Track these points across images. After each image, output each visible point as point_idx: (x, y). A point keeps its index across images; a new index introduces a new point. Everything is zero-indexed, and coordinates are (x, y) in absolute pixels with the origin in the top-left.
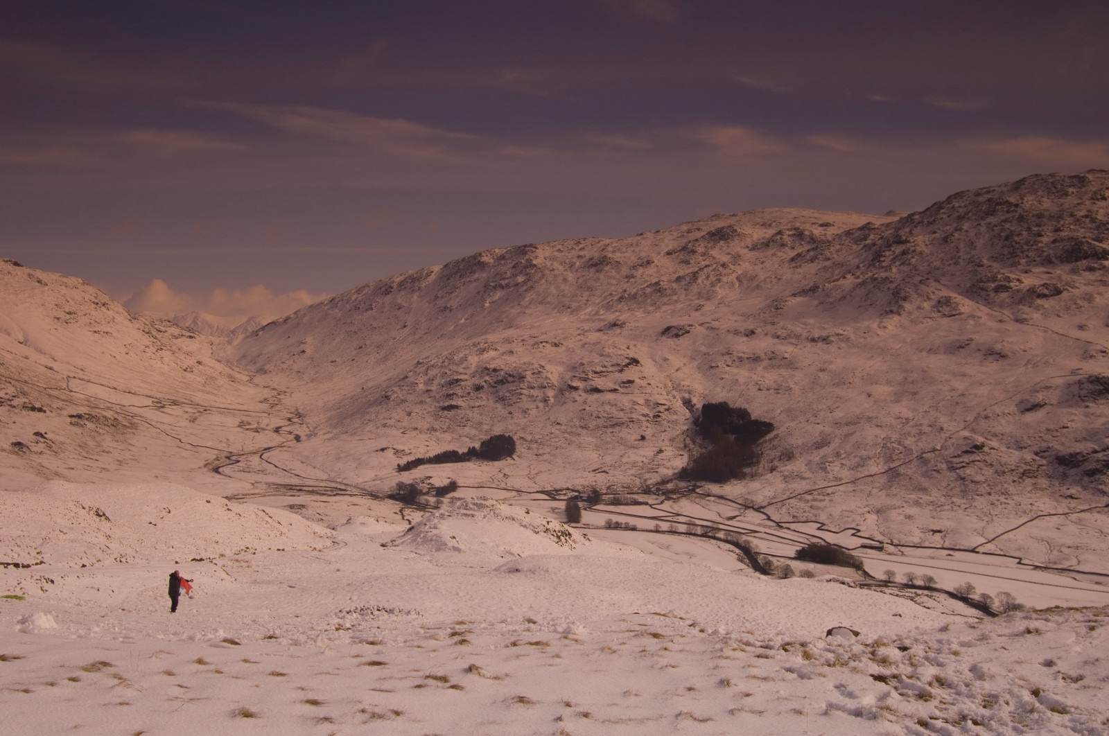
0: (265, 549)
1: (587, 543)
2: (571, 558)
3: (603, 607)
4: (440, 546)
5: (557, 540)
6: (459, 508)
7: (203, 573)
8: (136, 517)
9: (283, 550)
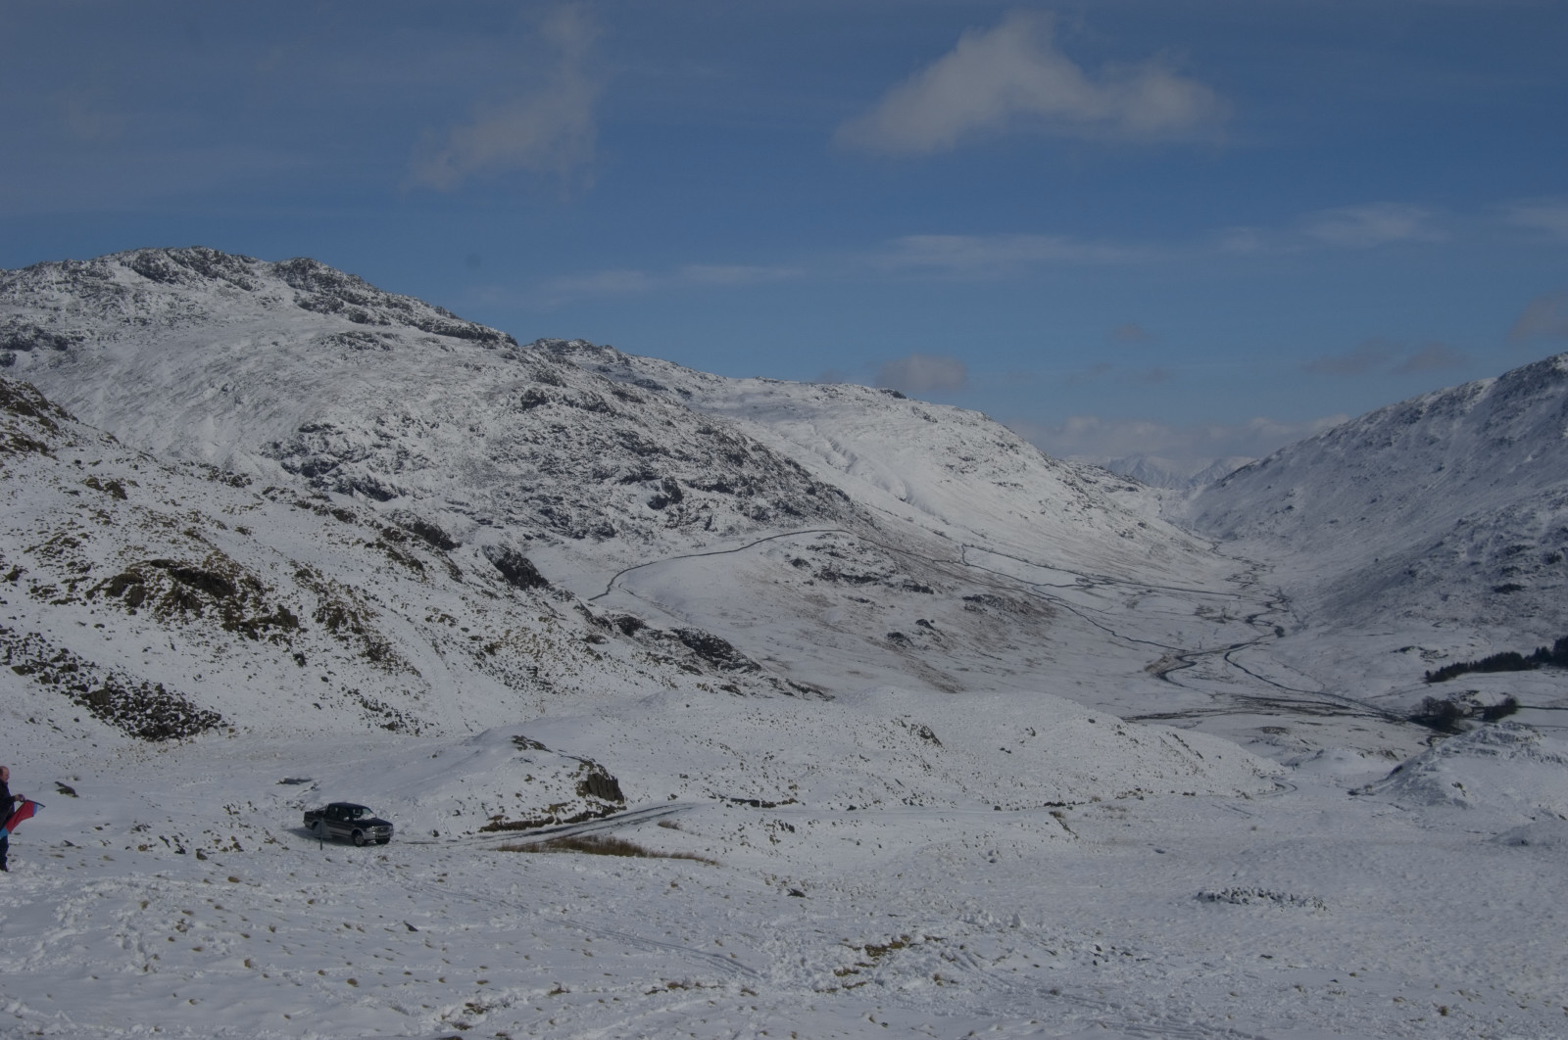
0: (1166, 792)
4: (1435, 796)
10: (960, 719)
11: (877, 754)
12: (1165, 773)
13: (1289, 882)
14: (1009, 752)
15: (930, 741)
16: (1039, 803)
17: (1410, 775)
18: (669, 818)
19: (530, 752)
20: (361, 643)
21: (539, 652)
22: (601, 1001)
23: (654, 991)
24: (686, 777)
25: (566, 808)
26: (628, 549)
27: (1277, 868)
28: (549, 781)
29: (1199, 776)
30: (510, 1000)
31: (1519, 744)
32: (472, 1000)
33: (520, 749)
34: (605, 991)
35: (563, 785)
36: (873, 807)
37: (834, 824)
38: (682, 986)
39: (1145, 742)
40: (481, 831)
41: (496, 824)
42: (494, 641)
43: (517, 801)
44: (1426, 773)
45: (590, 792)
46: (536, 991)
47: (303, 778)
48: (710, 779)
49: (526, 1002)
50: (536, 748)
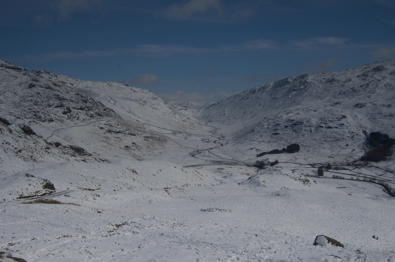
1: (315, 184)
4: (258, 184)
5: (303, 183)
6: (267, 171)
8: (149, 173)
10: (142, 167)
11: (121, 177)
12: (193, 180)
13: (223, 206)
14: (155, 175)
15: (135, 173)
16: (162, 188)
17: (252, 179)
18: (67, 194)
19: (30, 178)
21: (33, 152)
22: (45, 241)
23: (59, 238)
24: (72, 183)
25: (40, 192)
26: (57, 125)
27: (220, 203)
28: (35, 185)
29: (202, 180)
30: (20, 242)
31: (278, 171)
32: (10, 242)
33: (27, 177)
34: (46, 238)
35: (39, 186)
36: (120, 189)
37: (110, 194)
38: (67, 236)
39: (189, 172)
40: (17, 199)
41: (21, 197)
42: (21, 149)
43: (27, 191)
44: (256, 179)
45: (46, 188)
46: (28, 239)
48: (78, 184)
49: (25, 242)
50: (32, 177)
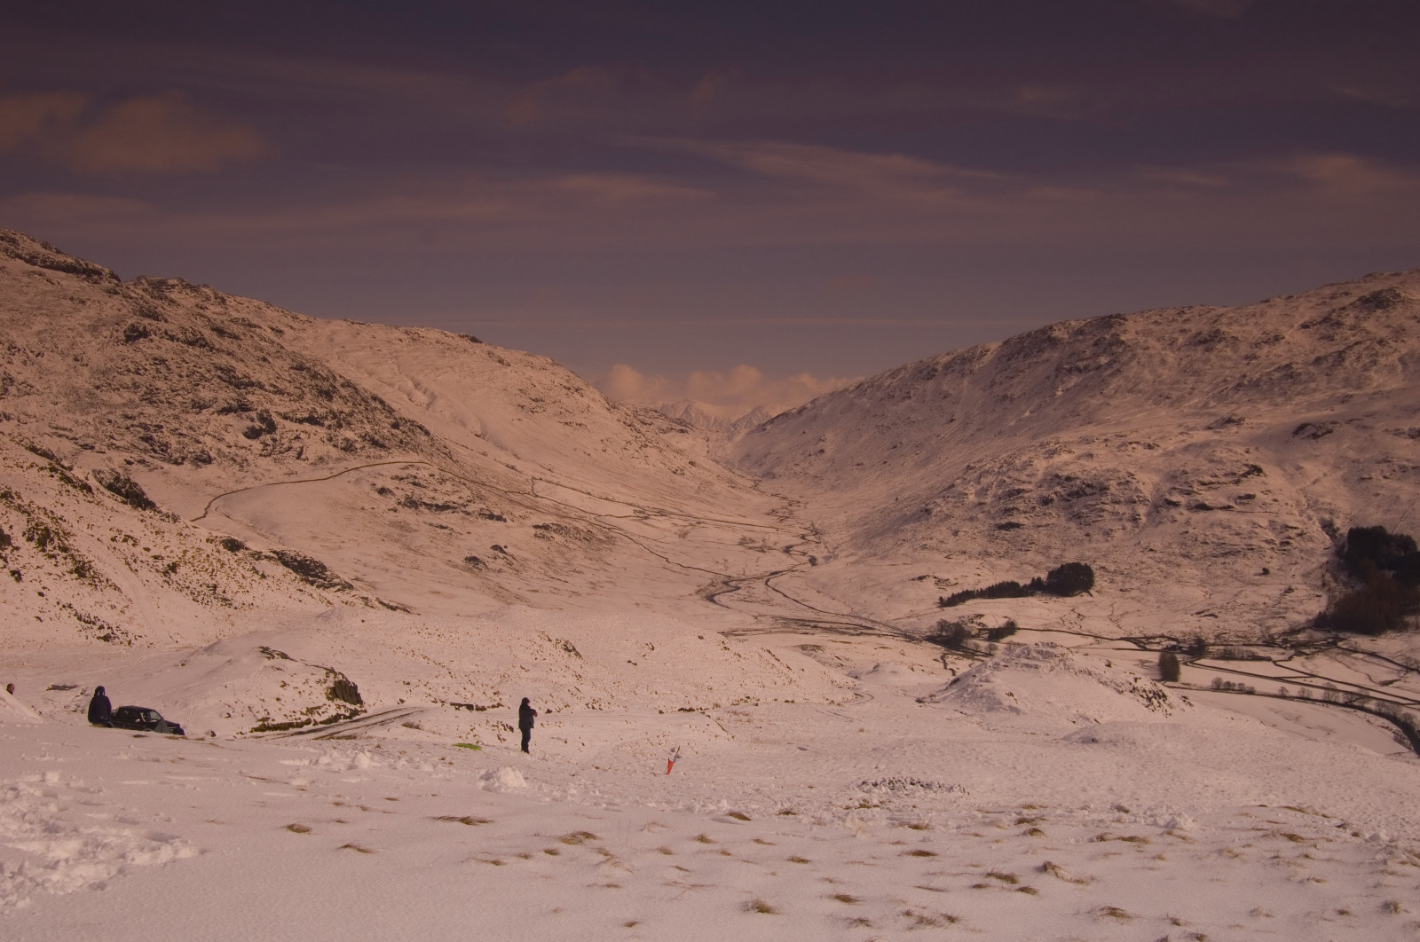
0: (770, 699)
1: (1187, 708)
2: (1166, 727)
3: (1208, 795)
4: (993, 704)
5: (1147, 703)
6: (1019, 656)
7: (693, 727)
8: (613, 654)
9: (793, 702)
11: (535, 665)
12: (766, 684)
14: (635, 664)
15: (573, 653)
17: (968, 685)
18: (410, 719)
19: (278, 661)
20: (68, 560)
24: (409, 684)
25: (320, 711)
26: (224, 476)
27: (909, 762)
28: (302, 687)
29: (793, 686)
33: (269, 658)
35: (313, 690)
37: (542, 725)
39: (746, 656)
41: (263, 725)
43: (278, 705)
44: (981, 683)
45: (337, 697)
47: (68, 684)
48: (429, 686)
50: (282, 658)
